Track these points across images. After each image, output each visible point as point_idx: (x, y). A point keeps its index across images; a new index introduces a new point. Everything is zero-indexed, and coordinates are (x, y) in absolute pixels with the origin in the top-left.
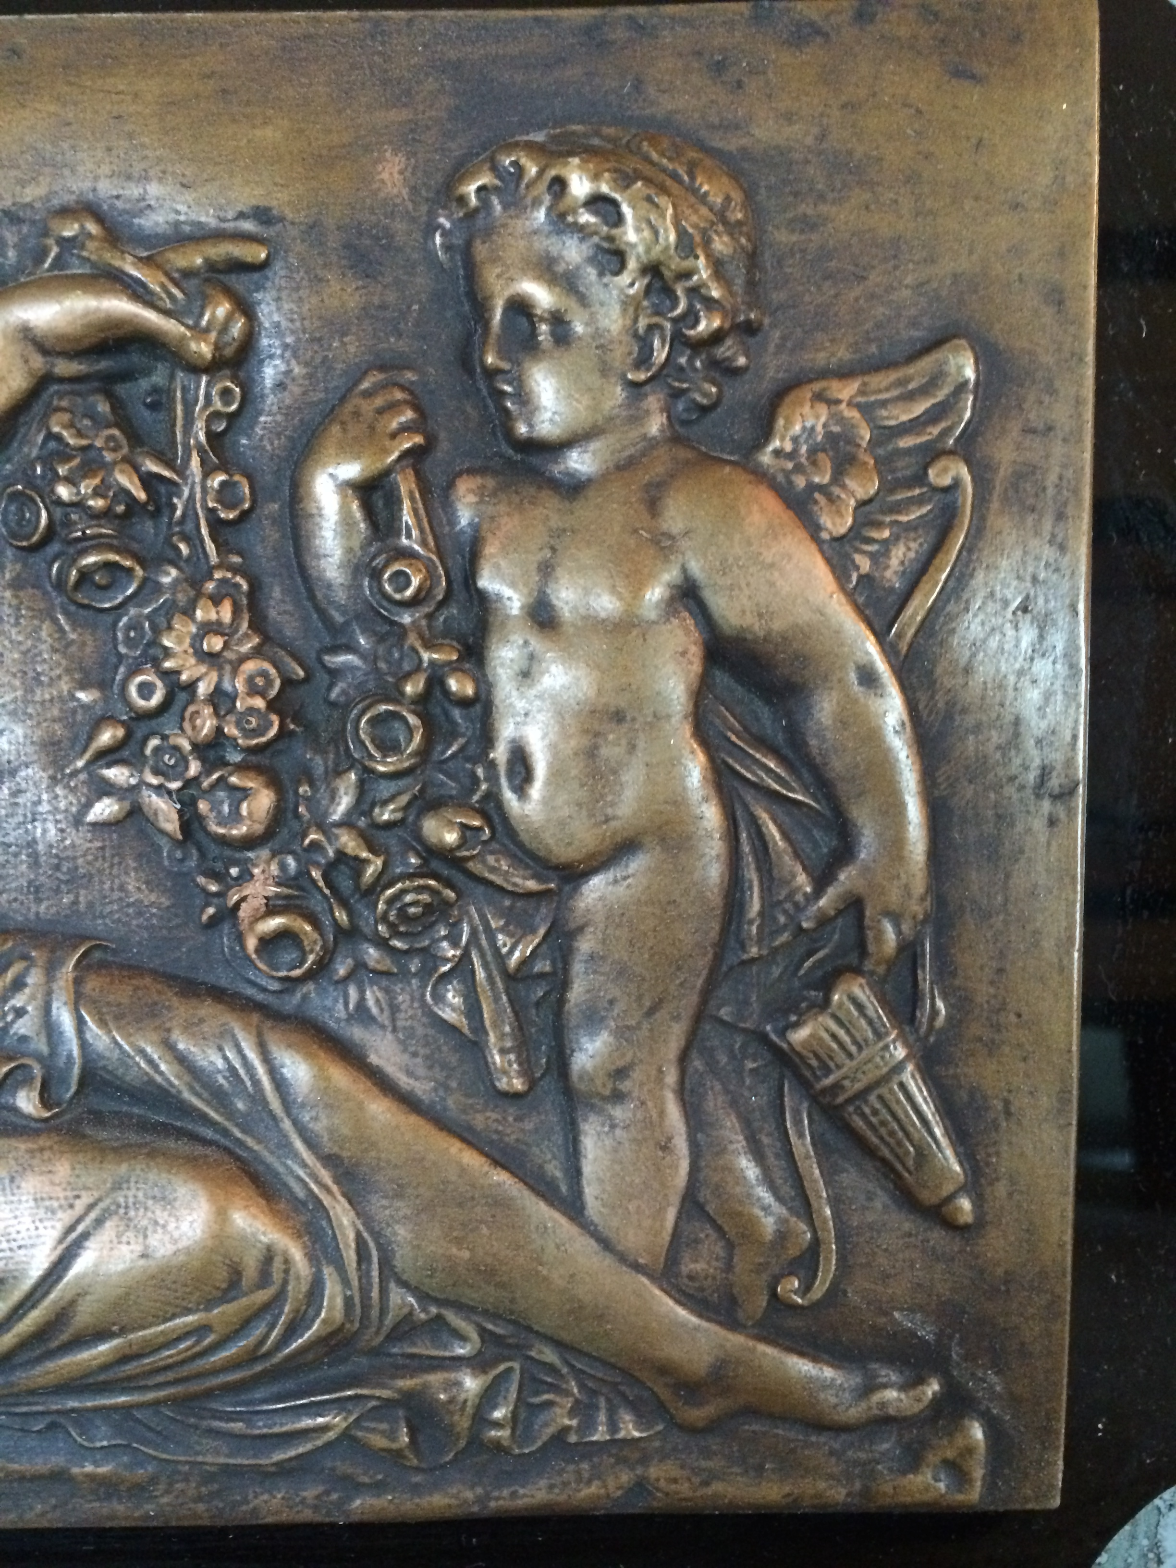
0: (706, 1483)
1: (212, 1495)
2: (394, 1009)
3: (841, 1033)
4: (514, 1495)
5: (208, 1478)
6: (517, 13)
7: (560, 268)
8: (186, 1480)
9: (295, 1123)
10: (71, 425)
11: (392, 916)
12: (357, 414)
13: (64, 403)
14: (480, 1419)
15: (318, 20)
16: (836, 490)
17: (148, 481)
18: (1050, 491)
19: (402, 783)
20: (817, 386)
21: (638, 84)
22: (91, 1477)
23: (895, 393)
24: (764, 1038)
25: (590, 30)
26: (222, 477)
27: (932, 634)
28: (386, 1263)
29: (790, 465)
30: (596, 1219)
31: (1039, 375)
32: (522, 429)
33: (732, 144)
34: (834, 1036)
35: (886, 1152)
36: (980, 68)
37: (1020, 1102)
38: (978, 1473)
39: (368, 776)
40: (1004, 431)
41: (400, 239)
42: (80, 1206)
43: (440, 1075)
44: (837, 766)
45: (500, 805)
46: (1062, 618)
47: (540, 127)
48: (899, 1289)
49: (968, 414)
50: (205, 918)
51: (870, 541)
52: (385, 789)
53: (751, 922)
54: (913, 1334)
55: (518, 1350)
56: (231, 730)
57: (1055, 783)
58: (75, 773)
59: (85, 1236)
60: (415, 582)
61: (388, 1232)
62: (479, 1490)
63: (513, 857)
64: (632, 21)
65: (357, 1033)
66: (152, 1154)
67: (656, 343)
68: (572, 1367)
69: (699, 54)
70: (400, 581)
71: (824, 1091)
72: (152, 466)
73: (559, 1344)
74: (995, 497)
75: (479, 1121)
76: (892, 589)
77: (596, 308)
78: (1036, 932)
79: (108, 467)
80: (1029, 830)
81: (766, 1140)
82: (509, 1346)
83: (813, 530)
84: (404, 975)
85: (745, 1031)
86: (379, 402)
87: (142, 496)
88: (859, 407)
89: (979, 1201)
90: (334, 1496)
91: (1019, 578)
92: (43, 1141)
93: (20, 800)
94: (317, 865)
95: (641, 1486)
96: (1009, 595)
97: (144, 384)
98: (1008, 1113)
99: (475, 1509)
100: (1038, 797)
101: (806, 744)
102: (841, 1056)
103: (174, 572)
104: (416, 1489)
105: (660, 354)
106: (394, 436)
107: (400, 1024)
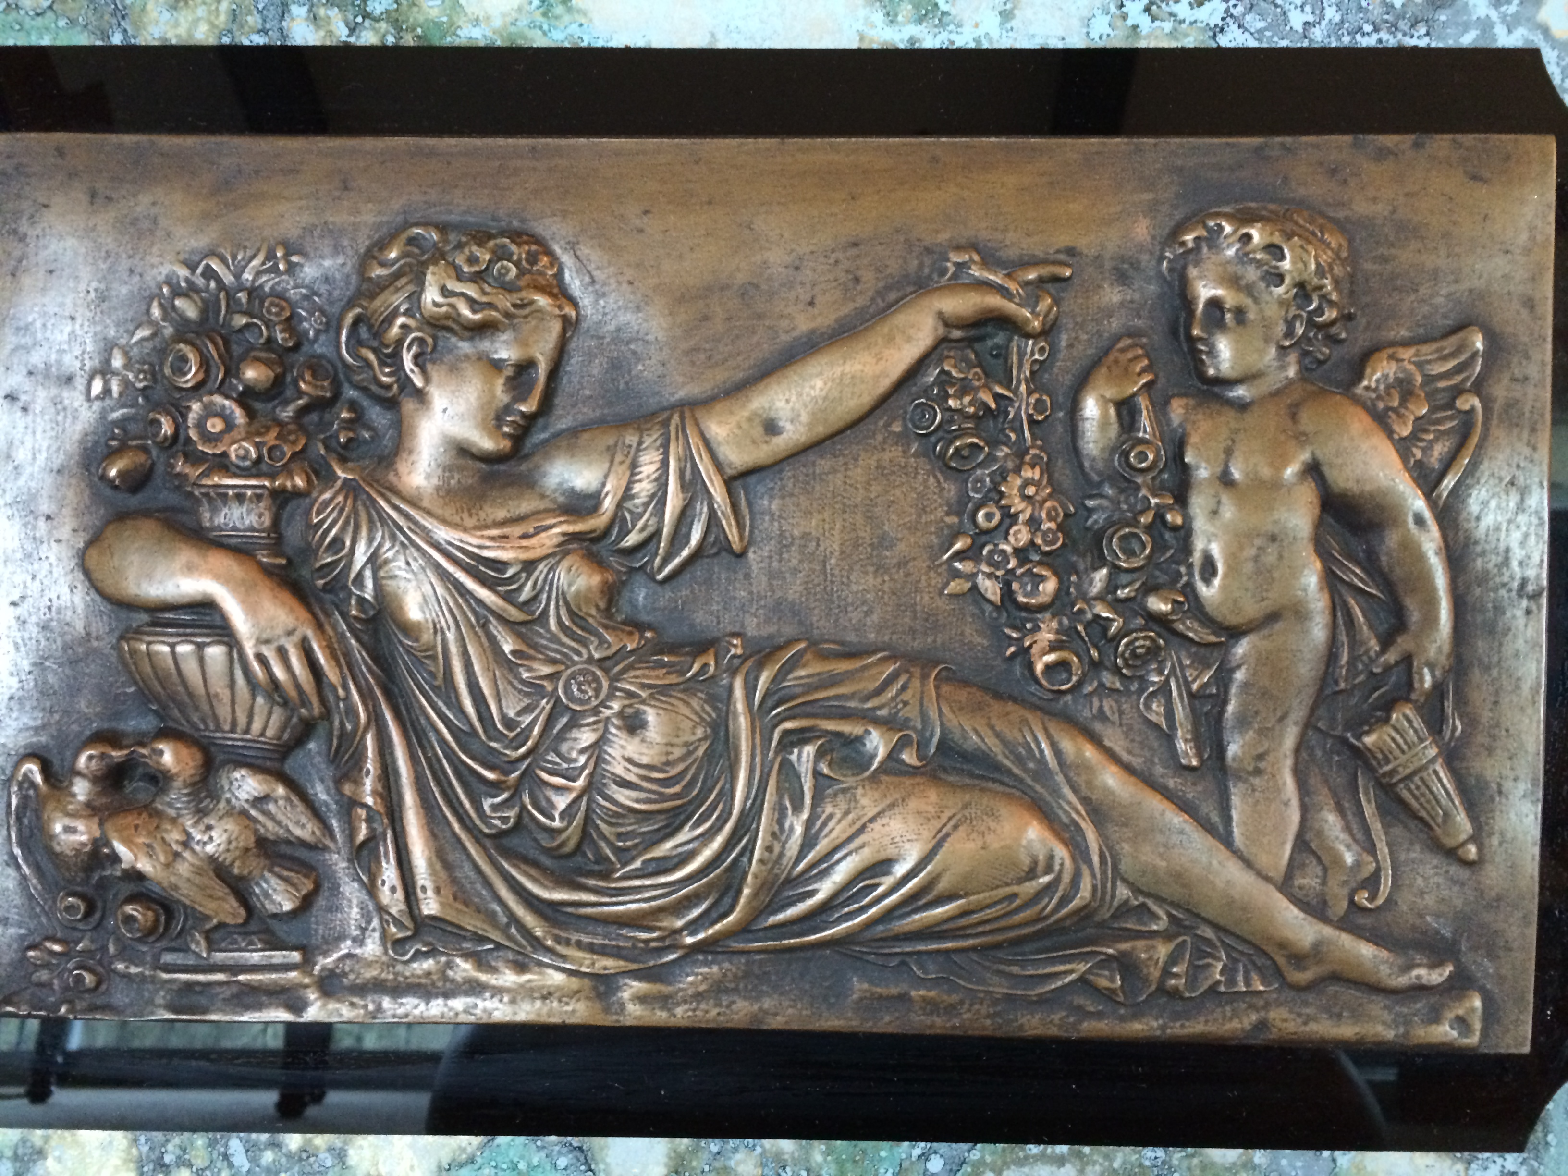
0: (1305, 1023)
1: (996, 1014)
2: (1121, 713)
3: (1398, 737)
4: (1182, 1026)
5: (995, 1002)
6: (1216, 140)
7: (1243, 283)
8: (981, 1003)
9: (1066, 776)
10: (955, 366)
11: (1127, 655)
12: (1116, 362)
13: (952, 354)
14: (1166, 973)
15: (1105, 144)
16: (1403, 411)
17: (997, 397)
18: (1527, 415)
19: (1135, 575)
20: (1390, 351)
21: (1286, 180)
22: (924, 999)
23: (1436, 356)
24: (1345, 742)
25: (1258, 150)
26: (1036, 396)
27: (1458, 496)
28: (1115, 867)
29: (1374, 396)
30: (1242, 847)
31: (1520, 348)
32: (1211, 372)
33: (1341, 214)
34: (1393, 739)
35: (1423, 814)
36: (1487, 175)
37: (1508, 785)
38: (1478, 1026)
39: (1116, 569)
40: (1499, 380)
41: (1143, 264)
42: (944, 818)
43: (1148, 754)
44: (1398, 572)
45: (1194, 590)
46: (1535, 489)
47: (1228, 203)
48: (1430, 900)
49: (1478, 369)
50: (1008, 653)
51: (1423, 440)
52: (1124, 578)
53: (1342, 667)
54: (1437, 932)
55: (1188, 929)
56: (1039, 541)
57: (1530, 588)
58: (940, 565)
59: (948, 835)
60: (1151, 457)
61: (1117, 847)
62: (1161, 1022)
63: (1200, 621)
64: (1283, 145)
65: (1098, 727)
66: (982, 790)
67: (1298, 324)
68: (1223, 942)
69: (1321, 164)
70: (1142, 456)
71: (1385, 775)
72: (999, 390)
73: (1217, 927)
74: (1495, 416)
75: (1171, 783)
76: (1434, 470)
77: (1263, 305)
78: (1519, 679)
79: (977, 389)
80: (1514, 617)
81: (1347, 805)
82: (1185, 927)
83: (1389, 433)
84: (1127, 692)
85: (1334, 737)
86: (1130, 355)
87: (993, 406)
88: (1414, 363)
89: (1480, 849)
90: (1071, 1019)
91: (1509, 465)
92: (918, 779)
93: (910, 579)
94: (1081, 622)
95: (1262, 1025)
96: (1503, 473)
97: (990, 343)
98: (1500, 792)
99: (1158, 1033)
100: (1520, 596)
101: (1378, 559)
102: (1397, 752)
103: (1006, 449)
104: (1122, 1019)
105: (1300, 330)
106: (1139, 374)
107: (1125, 721)
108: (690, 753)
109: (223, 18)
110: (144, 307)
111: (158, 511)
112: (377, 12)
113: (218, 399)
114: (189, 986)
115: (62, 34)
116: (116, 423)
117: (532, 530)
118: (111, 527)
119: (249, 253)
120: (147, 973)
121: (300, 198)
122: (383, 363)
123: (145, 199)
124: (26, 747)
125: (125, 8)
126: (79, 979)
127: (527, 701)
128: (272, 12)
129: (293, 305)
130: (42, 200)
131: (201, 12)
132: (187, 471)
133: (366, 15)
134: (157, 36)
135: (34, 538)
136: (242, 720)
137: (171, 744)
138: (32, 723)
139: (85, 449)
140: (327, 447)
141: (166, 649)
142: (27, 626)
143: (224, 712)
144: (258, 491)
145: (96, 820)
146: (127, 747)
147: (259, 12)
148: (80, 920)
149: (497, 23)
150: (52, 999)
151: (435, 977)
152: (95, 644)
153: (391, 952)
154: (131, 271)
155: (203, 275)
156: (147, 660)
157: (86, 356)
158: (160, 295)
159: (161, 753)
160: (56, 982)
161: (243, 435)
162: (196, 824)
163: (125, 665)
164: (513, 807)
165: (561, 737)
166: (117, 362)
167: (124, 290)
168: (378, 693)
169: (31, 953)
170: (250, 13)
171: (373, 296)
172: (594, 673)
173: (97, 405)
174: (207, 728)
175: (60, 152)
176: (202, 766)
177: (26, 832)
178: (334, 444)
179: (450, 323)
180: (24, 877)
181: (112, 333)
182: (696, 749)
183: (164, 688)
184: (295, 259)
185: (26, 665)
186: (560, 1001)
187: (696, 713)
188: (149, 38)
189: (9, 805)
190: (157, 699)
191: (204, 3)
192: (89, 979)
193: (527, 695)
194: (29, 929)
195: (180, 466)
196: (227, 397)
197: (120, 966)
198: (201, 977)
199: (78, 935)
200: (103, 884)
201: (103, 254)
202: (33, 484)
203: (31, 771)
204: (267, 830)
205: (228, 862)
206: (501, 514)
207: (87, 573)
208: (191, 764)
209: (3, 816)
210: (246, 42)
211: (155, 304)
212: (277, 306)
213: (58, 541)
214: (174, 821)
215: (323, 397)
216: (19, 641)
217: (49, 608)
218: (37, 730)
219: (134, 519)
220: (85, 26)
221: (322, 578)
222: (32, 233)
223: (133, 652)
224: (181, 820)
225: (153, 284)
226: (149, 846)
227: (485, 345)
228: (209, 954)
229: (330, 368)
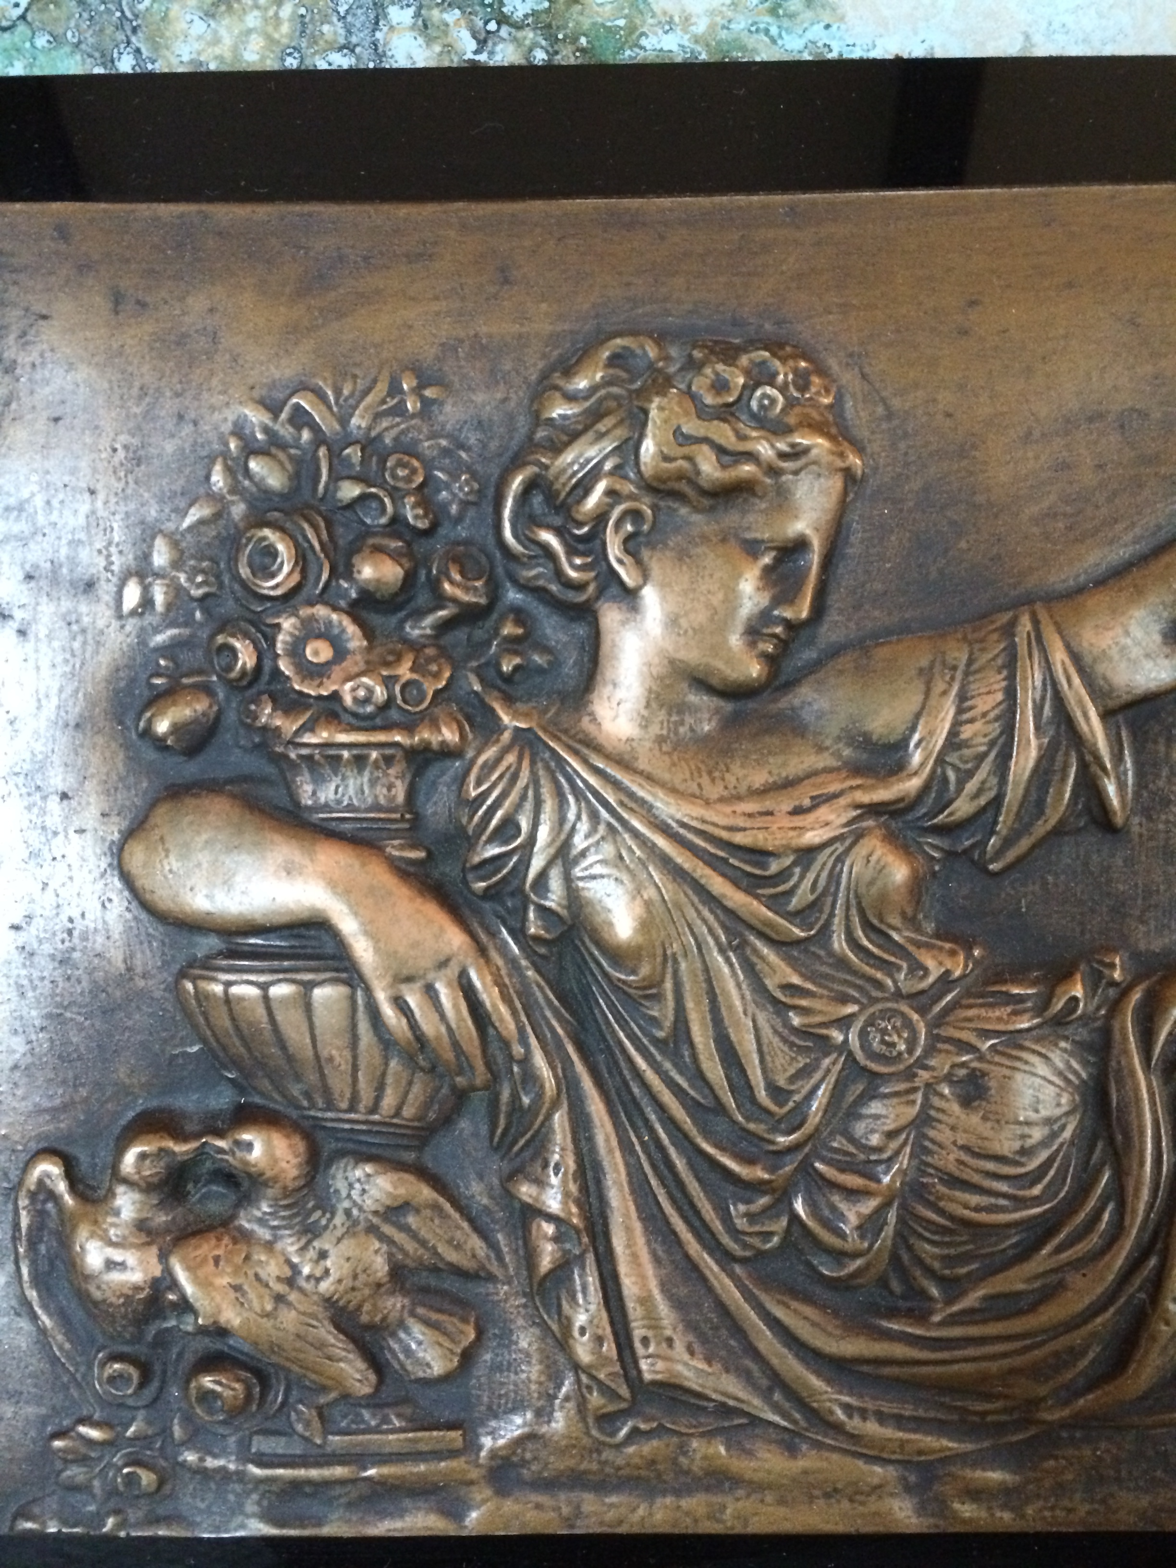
108: (1054, 1135)
109: (285, 28)
110: (201, 473)
111: (230, 781)
112: (519, 15)
113: (321, 611)
114: (296, 1485)
115: (42, 59)
116: (164, 650)
117: (807, 802)
118: (162, 810)
119: (361, 384)
120: (232, 1467)
121: (436, 298)
122: (571, 552)
123: (197, 303)
124: (39, 1137)
125: (136, 16)
126: (131, 1480)
127: (802, 1061)
128: (359, 19)
129: (428, 465)
130: (40, 308)
131: (253, 20)
132: (278, 722)
133: (503, 20)
134: (186, 58)
135: (44, 828)
136: (366, 1095)
137: (264, 1135)
138: (46, 1104)
139: (116, 692)
140: (482, 681)
141: (253, 992)
142: (36, 959)
143: (339, 1084)
144: (388, 752)
145: (154, 1250)
146: (197, 1136)
147: (342, 18)
148: (131, 1396)
149: (701, 27)
150: (92, 1508)
151: (661, 1467)
152: (141, 983)
153: (594, 1432)
154: (181, 417)
155: (291, 420)
156: (224, 1009)
157: (113, 549)
158: (225, 454)
159: (249, 1146)
160: (96, 1483)
161: (362, 666)
162: (303, 1249)
163: (188, 1015)
164: (778, 1216)
165: (853, 1114)
166: (161, 557)
167: (169, 447)
168: (570, 1049)
169: (58, 1444)
170: (326, 20)
171: (557, 449)
172: (903, 1015)
173: (132, 625)
174: (313, 1106)
175: (63, 232)
176: (308, 1162)
177: (44, 1266)
178: (491, 673)
179: (684, 487)
180: (42, 1331)
181: (153, 512)
182: (1063, 1128)
183: (249, 1050)
184: (429, 393)
185: (35, 1015)
186: (851, 1500)
187: (1060, 1074)
188: (174, 61)
189: (16, 1226)
190: (235, 1063)
191: (257, 6)
192: (147, 1478)
193: (801, 1050)
194: (54, 1408)
195: (267, 714)
196: (335, 608)
197: (191, 1457)
198: (314, 1473)
199: (126, 1414)
200: (162, 1340)
201: (135, 391)
202: (39, 747)
203: (48, 1175)
204: (406, 1254)
205: (351, 1307)
206: (759, 778)
207: (127, 879)
208: (295, 1161)
209: (8, 1243)
210: (322, 65)
211: (218, 468)
212: (404, 465)
213: (81, 831)
214: (269, 1246)
215: (477, 604)
216: (25, 982)
217: (70, 932)
218: (54, 1112)
219: (196, 796)
220: (77, 45)
221: (483, 879)
222: (24, 359)
223: (202, 997)
224: (279, 1246)
225: (213, 436)
226: (237, 1288)
227: (732, 518)
228: (325, 1438)
229: (483, 560)
